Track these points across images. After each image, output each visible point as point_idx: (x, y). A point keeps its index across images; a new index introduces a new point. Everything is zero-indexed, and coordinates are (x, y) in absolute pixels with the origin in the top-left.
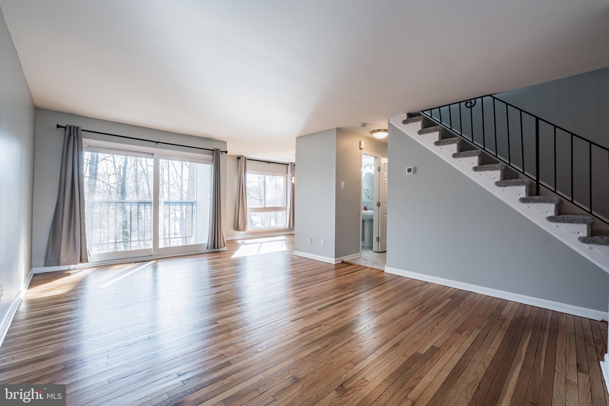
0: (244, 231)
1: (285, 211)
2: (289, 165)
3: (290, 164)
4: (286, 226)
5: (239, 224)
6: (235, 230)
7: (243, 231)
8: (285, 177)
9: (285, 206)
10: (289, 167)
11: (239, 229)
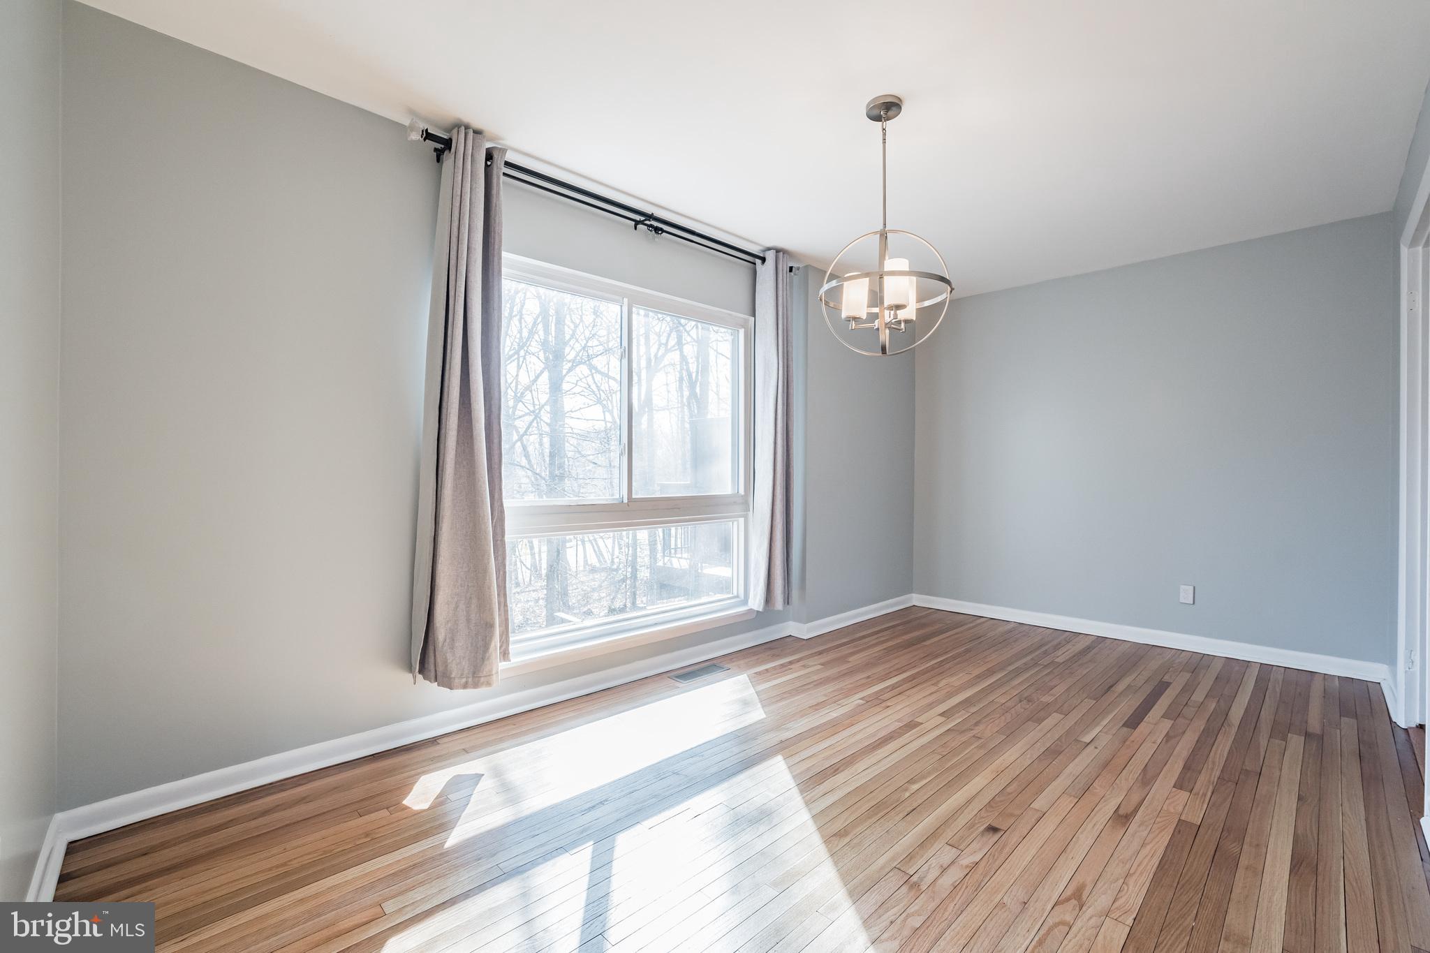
0: (476, 685)
1: (742, 520)
2: (763, 260)
3: (770, 256)
4: (745, 602)
5: (441, 632)
6: (410, 669)
7: (465, 686)
8: (742, 332)
9: (742, 492)
10: (766, 272)
11: (440, 669)
